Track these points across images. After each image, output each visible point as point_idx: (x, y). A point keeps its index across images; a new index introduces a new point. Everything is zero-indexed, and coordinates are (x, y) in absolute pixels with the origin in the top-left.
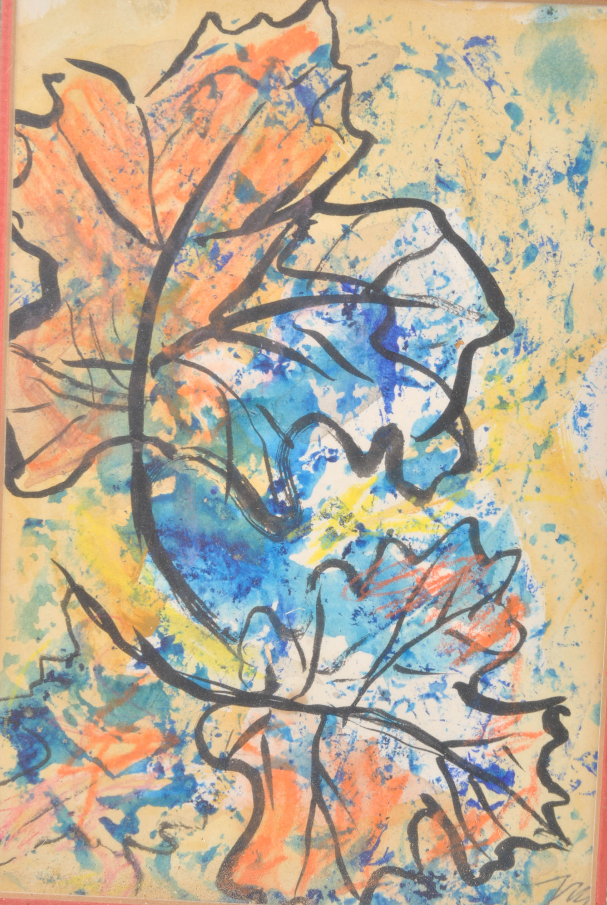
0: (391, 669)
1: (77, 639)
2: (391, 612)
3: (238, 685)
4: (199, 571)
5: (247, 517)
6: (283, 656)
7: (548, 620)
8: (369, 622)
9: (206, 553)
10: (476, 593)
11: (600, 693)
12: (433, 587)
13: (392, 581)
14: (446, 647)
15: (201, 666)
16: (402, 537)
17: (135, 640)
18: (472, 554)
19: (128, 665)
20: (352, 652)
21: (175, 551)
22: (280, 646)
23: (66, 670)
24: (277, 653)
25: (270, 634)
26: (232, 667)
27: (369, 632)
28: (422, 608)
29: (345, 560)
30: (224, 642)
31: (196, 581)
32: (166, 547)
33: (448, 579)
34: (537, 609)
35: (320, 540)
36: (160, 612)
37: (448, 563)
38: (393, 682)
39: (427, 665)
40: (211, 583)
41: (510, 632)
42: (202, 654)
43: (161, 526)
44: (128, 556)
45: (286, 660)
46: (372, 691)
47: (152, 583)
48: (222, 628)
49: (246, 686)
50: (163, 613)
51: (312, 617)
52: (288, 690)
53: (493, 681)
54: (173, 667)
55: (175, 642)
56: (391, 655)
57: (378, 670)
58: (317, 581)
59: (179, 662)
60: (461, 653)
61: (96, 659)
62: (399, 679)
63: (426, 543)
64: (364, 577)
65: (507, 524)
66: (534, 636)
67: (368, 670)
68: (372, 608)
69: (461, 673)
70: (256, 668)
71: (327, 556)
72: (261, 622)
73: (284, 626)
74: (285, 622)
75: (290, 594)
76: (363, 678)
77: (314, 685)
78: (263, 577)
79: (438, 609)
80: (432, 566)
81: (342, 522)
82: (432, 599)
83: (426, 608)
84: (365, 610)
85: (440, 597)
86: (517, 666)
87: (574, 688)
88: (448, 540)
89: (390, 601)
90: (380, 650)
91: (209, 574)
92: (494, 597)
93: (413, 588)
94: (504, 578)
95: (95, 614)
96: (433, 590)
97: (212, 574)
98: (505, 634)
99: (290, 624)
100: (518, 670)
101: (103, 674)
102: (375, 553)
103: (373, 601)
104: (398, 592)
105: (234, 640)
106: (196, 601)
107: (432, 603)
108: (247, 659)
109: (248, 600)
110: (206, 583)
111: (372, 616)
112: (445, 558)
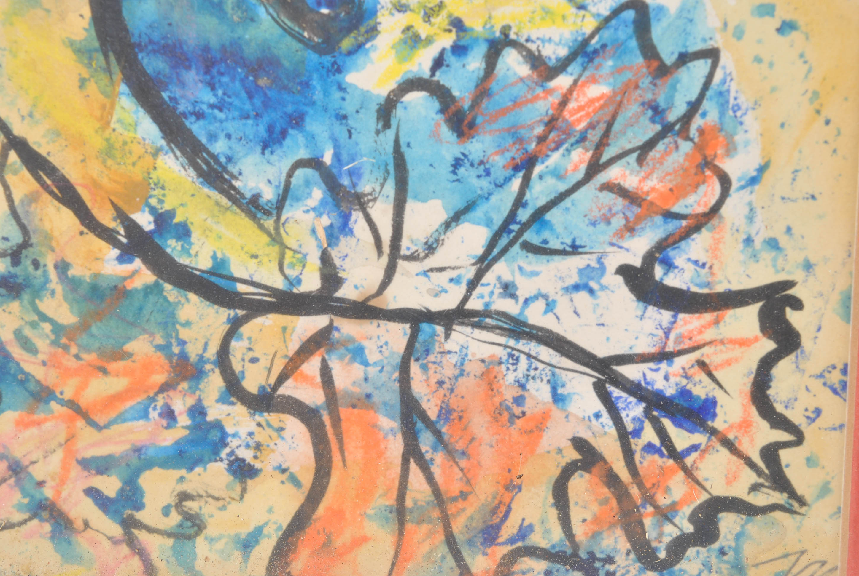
0: (516, 248)
1: (25, 222)
2: (513, 159)
3: (279, 283)
4: (204, 107)
5: (275, 15)
6: (346, 235)
7: (766, 160)
8: (479, 177)
9: (212, 78)
10: (647, 122)
11: (851, 273)
12: (579, 115)
13: (512, 110)
14: (603, 211)
15: (219, 255)
16: (525, 37)
17: (115, 219)
18: (640, 60)
19: (107, 257)
20: (453, 224)
21: (164, 76)
22: (341, 220)
23: (12, 270)
24: (336, 230)
25: (323, 203)
26: (267, 255)
27: (479, 192)
28: (561, 150)
29: (435, 78)
30: (254, 217)
31: (201, 122)
32: (150, 71)
33: (602, 102)
34: (747, 144)
35: (392, 47)
36: (149, 174)
37: (601, 76)
38: (520, 268)
39: (574, 241)
40: (225, 124)
41: (704, 182)
42: (220, 238)
43: (140, 36)
44: (92, 87)
45: (352, 241)
46: (488, 284)
47: (132, 129)
48: (248, 195)
49: (291, 284)
50: (154, 175)
51: (387, 172)
52: (356, 287)
53: (679, 261)
54: (177, 259)
55: (177, 220)
56: (515, 227)
57: (496, 251)
58: (393, 115)
59: (186, 251)
60: (627, 218)
61: (57, 250)
62: (530, 263)
63: (564, 45)
64: (466, 105)
65: (695, 8)
66: (743, 187)
67: (480, 251)
68: (483, 154)
69: (627, 250)
70: (305, 256)
71: (406, 73)
72: (308, 183)
73: (345, 187)
74: (345, 181)
75: (350, 137)
76: (474, 264)
77: (397, 278)
78: (307, 112)
79: (587, 150)
80: (575, 82)
81: (428, 17)
82: (578, 135)
83: (568, 151)
84: (471, 157)
85: (590, 131)
86: (717, 236)
87: (808, 266)
88: (600, 38)
89: (511, 141)
90: (498, 220)
91: (221, 110)
92: (677, 127)
93: (546, 119)
94: (693, 96)
95: (49, 182)
96: (579, 121)
97: (225, 110)
98: (697, 186)
99: (354, 185)
100: (718, 241)
101: (71, 273)
102: (484, 65)
103: (483, 142)
104: (523, 127)
105: (268, 213)
106: (205, 155)
107: (577, 142)
108: (290, 241)
109: (285, 149)
110: (217, 125)
111: (482, 167)
112: (597, 68)
